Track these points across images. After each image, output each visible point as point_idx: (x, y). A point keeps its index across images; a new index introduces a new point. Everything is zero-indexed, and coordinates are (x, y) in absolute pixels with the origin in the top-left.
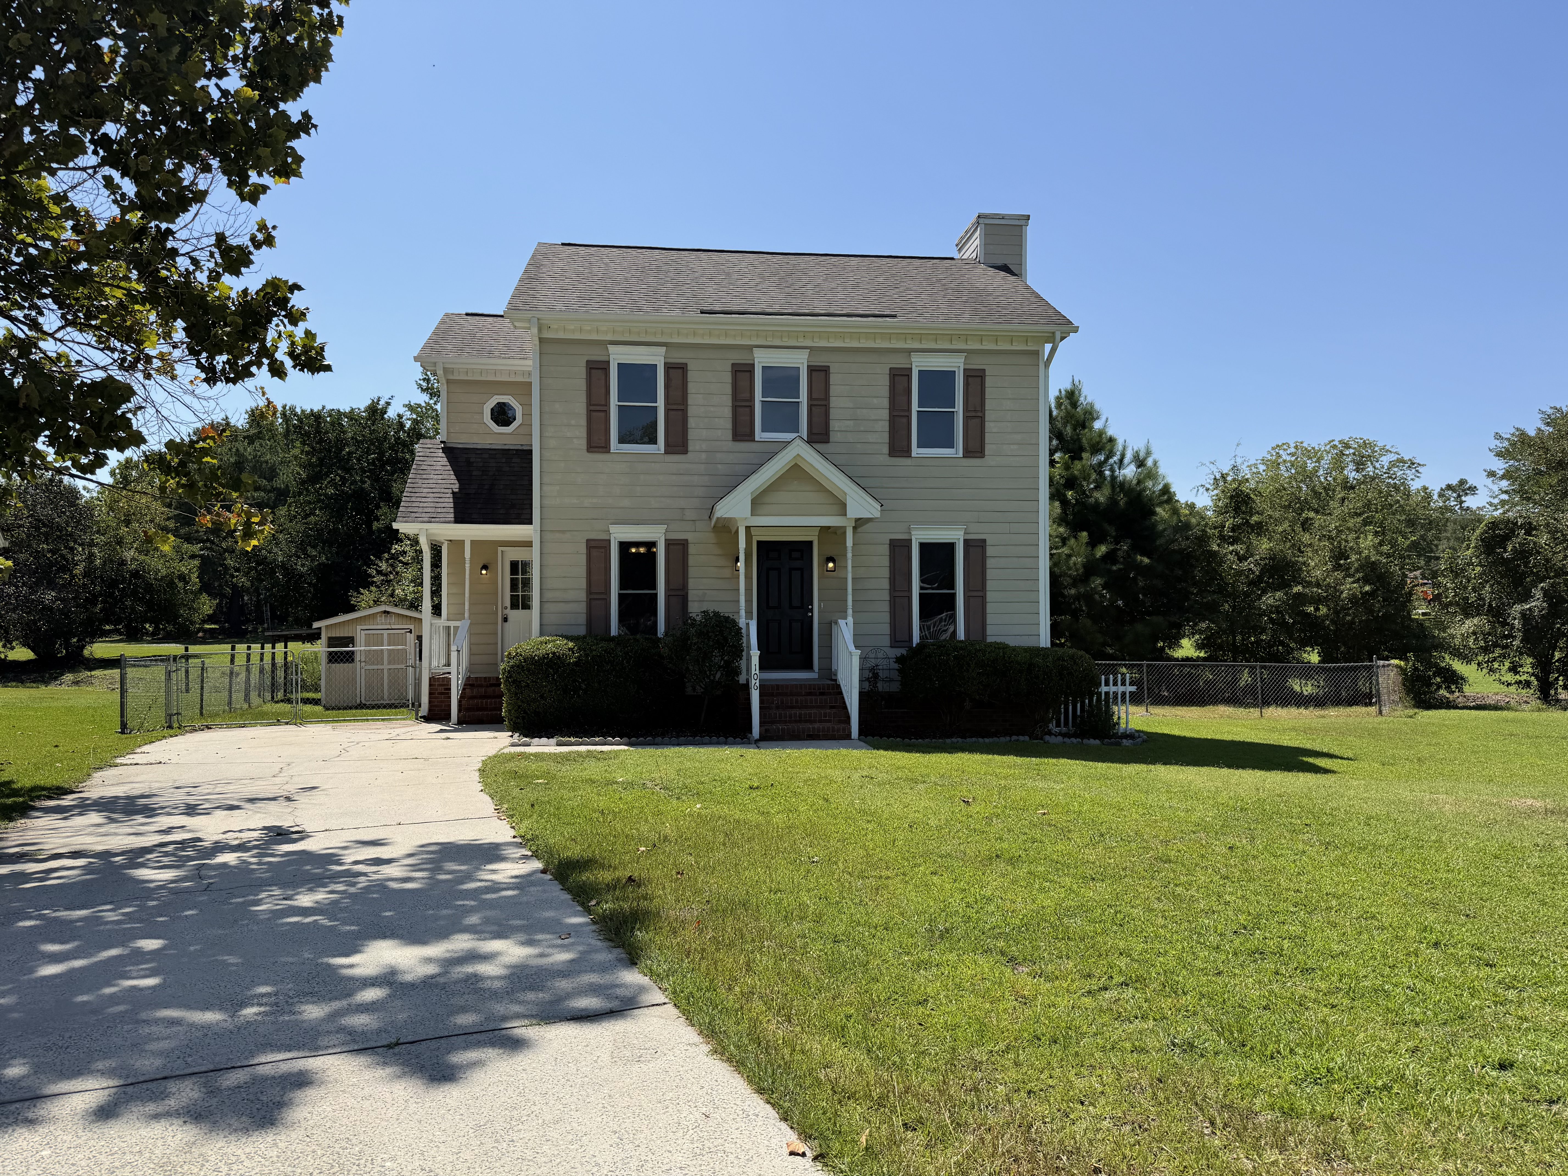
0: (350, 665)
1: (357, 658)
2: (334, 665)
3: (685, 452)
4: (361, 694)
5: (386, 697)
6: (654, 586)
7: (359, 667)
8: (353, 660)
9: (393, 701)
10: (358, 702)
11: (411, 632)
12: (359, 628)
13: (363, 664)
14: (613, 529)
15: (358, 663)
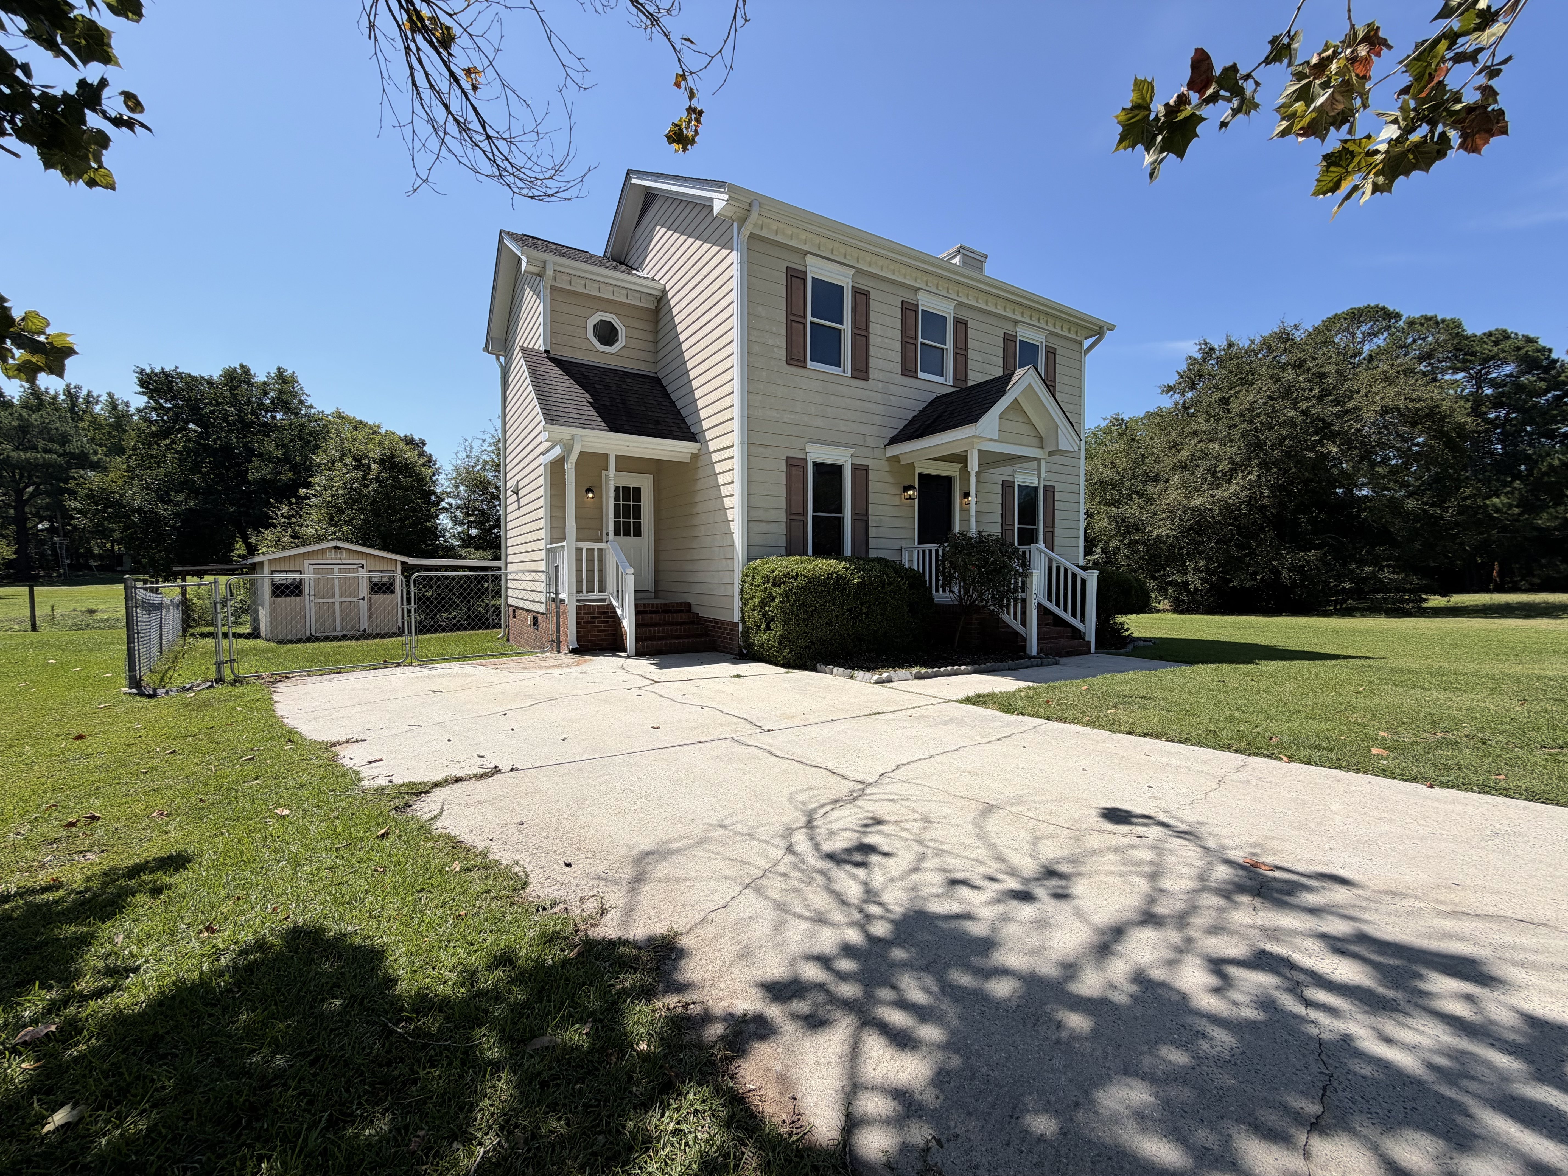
0: (298, 598)
1: (306, 589)
2: (279, 599)
3: (867, 379)
4: (311, 626)
5: (338, 629)
6: (840, 509)
7: (309, 599)
8: (301, 592)
9: (345, 633)
10: (308, 634)
11: (362, 567)
12: (307, 562)
13: (312, 598)
14: (810, 448)
15: (307, 597)
